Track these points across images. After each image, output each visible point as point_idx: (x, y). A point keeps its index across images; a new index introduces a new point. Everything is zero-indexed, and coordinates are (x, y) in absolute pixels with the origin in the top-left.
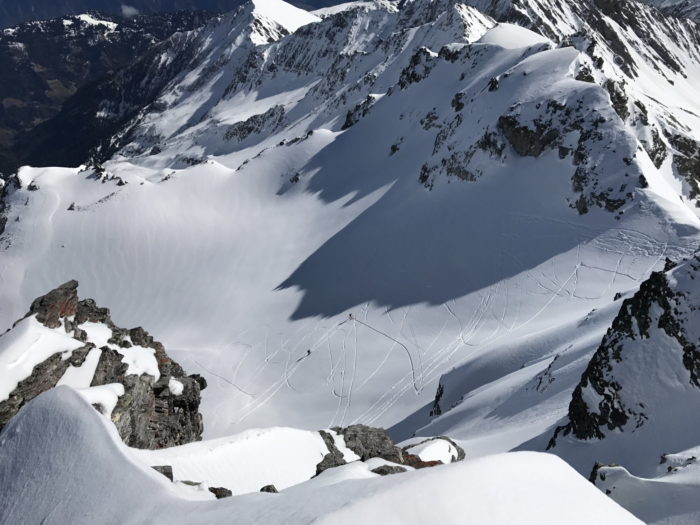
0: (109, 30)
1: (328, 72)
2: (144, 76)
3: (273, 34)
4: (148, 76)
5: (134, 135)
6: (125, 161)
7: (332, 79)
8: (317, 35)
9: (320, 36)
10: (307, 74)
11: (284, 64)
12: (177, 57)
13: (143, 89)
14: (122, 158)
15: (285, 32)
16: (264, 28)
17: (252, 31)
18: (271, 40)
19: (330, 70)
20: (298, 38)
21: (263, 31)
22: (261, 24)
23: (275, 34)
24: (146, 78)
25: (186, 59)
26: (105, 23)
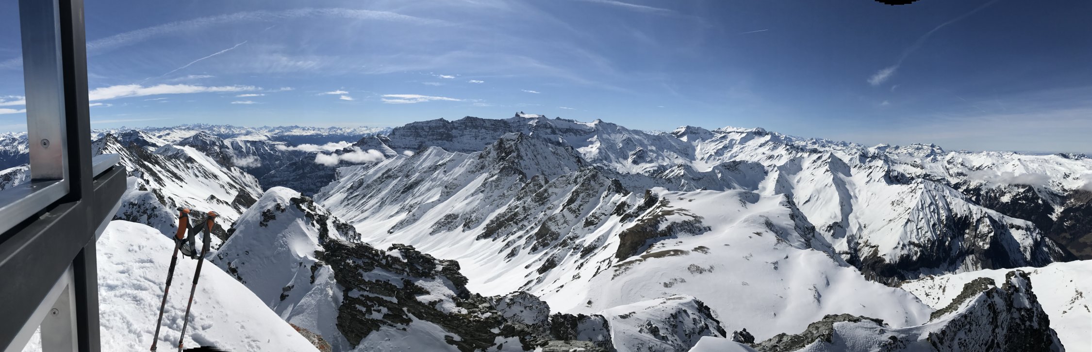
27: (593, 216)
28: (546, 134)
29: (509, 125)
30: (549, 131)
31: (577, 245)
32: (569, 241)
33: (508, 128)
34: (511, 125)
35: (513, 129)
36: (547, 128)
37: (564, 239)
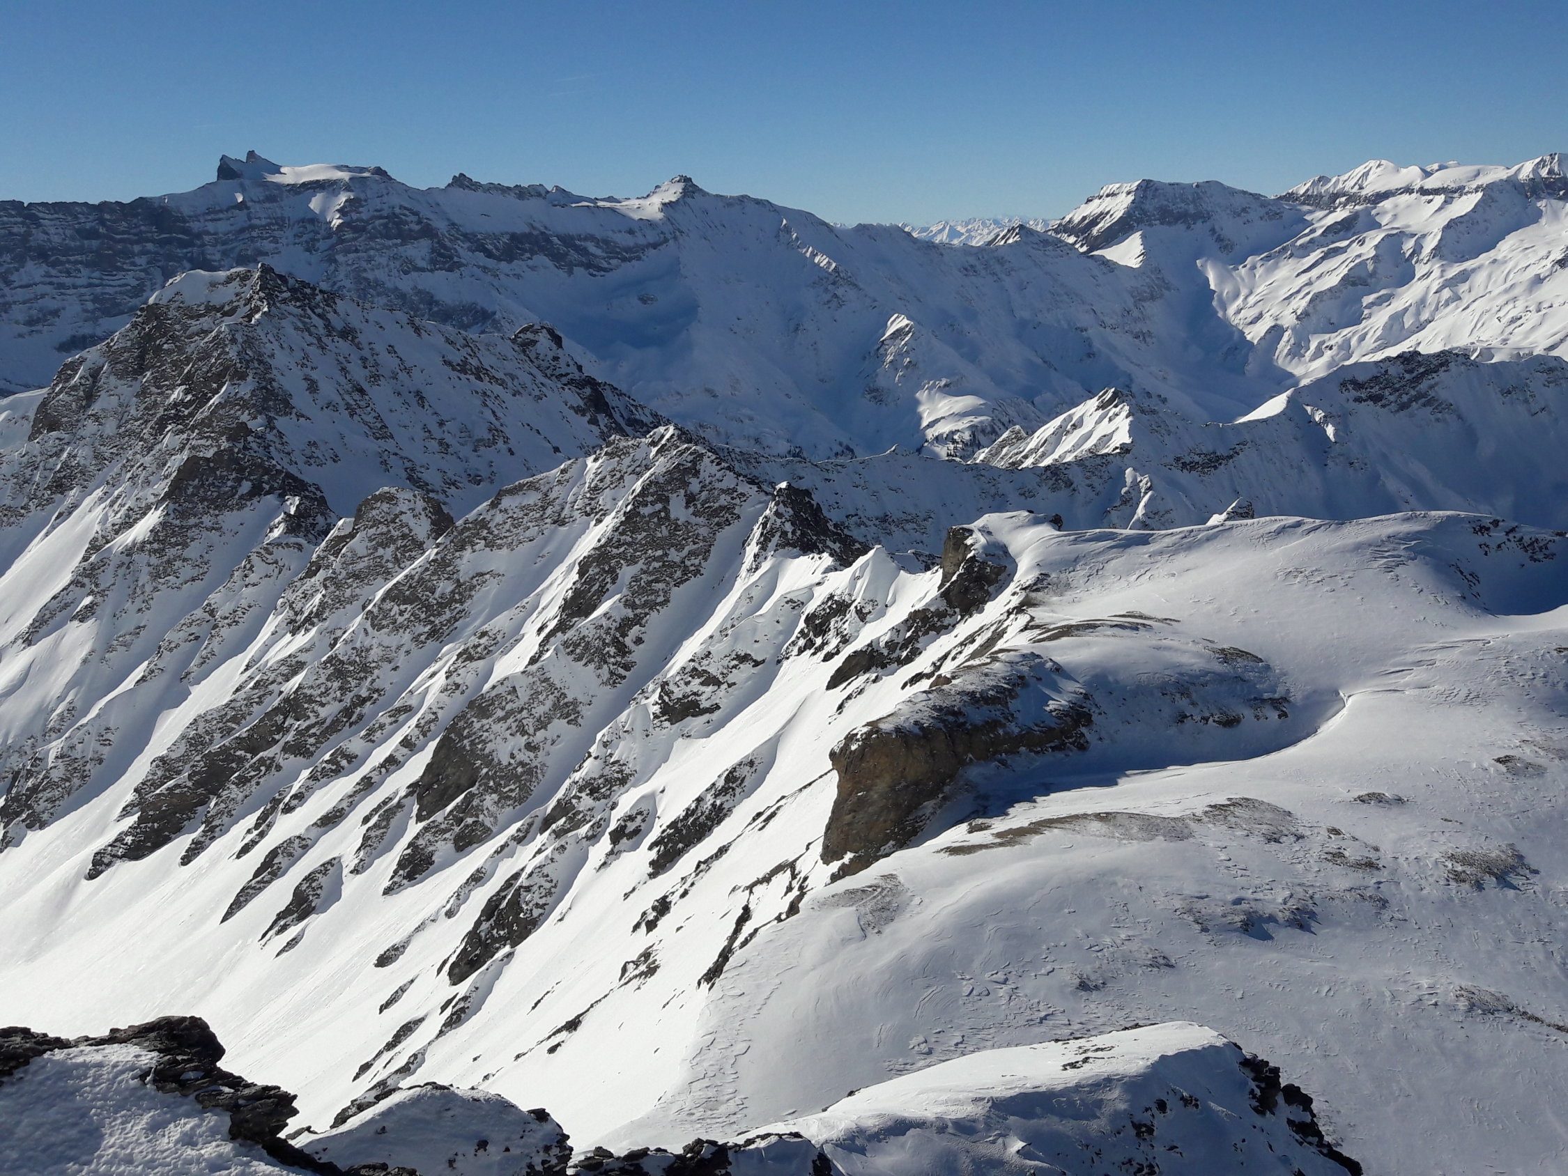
27: (695, 673)
28: (409, 267)
29: (186, 231)
30: (419, 251)
31: (631, 818)
32: (586, 801)
33: (183, 244)
34: (195, 226)
35: (214, 254)
36: (407, 237)
37: (560, 794)
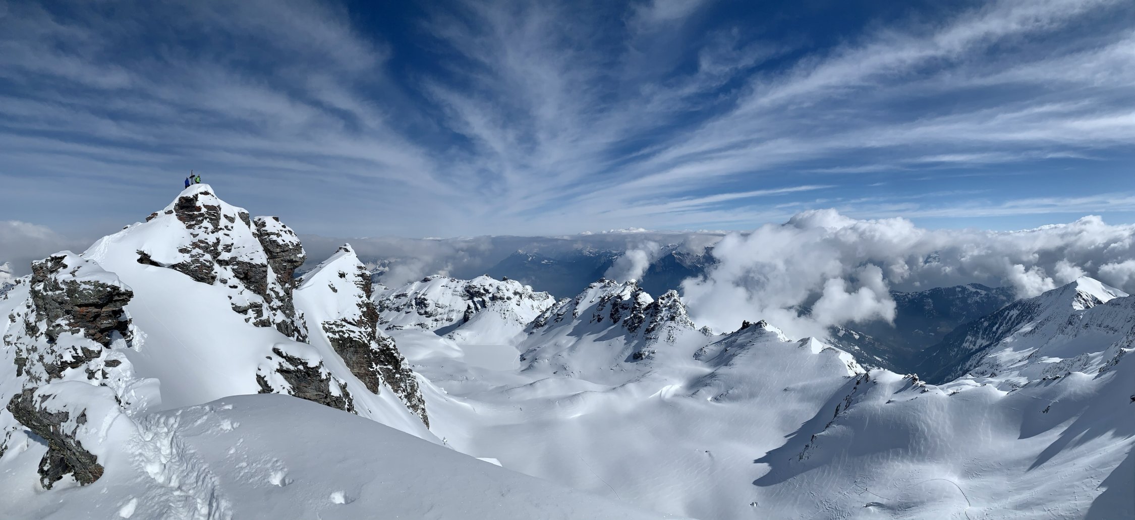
0: (981, 295)
1: (1128, 333)
2: (996, 323)
3: (1090, 304)
4: (998, 324)
5: (982, 362)
6: (971, 379)
7: (1130, 338)
8: (1124, 306)
9: (1126, 307)
10: (1114, 333)
11: (1095, 324)
12: (1020, 314)
13: (994, 332)
14: (970, 377)
15: (1100, 302)
16: (1084, 299)
17: (1074, 300)
18: (1088, 307)
19: (1129, 332)
20: (1108, 307)
21: (1083, 301)
22: (1081, 296)
23: (1092, 304)
24: (997, 325)
25: (1025, 315)
26: (978, 290)
